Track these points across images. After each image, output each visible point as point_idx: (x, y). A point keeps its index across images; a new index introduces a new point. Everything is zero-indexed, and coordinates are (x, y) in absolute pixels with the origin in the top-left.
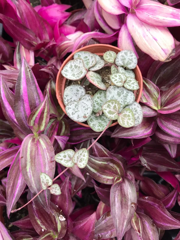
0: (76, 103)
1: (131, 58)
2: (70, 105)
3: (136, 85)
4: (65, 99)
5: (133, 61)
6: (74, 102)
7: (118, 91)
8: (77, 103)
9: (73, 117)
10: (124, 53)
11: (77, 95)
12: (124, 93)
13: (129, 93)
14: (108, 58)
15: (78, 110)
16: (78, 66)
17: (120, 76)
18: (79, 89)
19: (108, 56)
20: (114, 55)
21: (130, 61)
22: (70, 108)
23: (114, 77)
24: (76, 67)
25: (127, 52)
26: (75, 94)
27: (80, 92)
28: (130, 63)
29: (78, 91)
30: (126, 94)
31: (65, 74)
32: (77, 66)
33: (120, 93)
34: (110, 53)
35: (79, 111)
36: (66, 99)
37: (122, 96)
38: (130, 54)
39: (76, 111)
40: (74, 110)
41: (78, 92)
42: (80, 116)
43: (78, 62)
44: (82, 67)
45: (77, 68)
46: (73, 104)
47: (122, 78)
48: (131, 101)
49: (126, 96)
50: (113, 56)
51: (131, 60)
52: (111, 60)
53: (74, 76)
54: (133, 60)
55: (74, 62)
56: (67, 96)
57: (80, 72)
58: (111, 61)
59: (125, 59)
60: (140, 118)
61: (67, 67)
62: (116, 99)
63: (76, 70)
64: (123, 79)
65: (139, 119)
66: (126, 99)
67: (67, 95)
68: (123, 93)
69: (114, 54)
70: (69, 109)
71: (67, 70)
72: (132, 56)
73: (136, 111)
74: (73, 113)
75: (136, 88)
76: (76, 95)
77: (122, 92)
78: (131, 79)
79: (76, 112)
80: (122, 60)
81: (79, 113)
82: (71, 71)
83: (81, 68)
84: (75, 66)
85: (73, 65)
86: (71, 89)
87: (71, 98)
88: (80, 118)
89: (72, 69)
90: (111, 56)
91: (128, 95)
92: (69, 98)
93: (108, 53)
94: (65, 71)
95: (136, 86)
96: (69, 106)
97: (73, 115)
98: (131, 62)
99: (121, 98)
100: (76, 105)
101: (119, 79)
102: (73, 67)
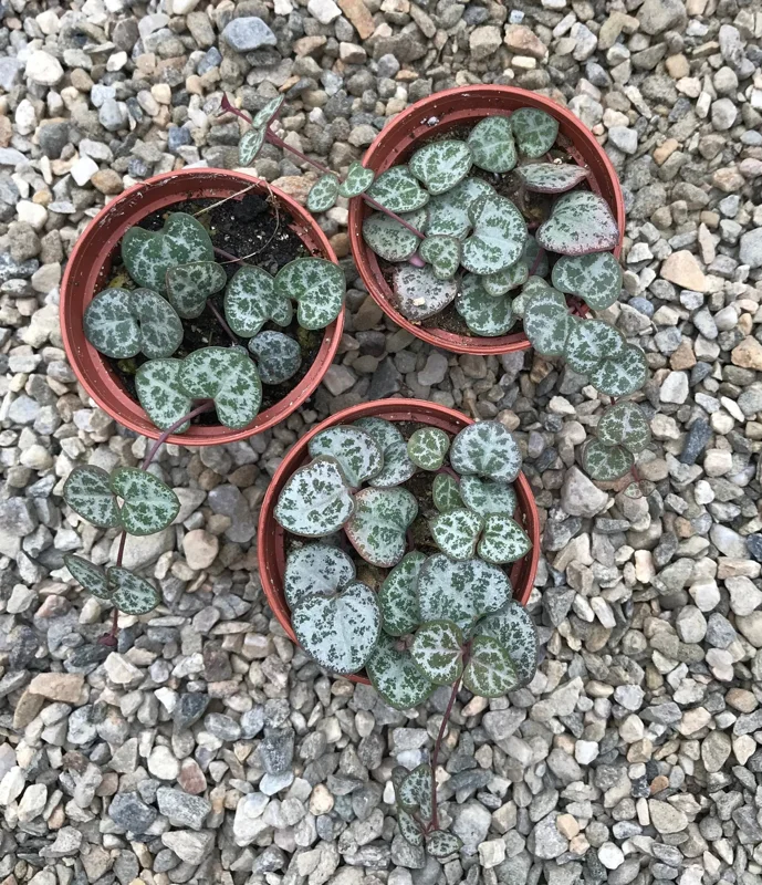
0: (326, 603)
1: (500, 448)
2: (308, 608)
3: (521, 539)
4: (290, 588)
5: (506, 459)
6: (320, 599)
7: (456, 572)
8: (331, 603)
9: (315, 652)
10: (476, 431)
11: (329, 576)
12: (476, 578)
13: (489, 576)
14: (424, 453)
15: (333, 629)
16: (327, 484)
17: (460, 520)
18: (333, 558)
19: (423, 446)
20: (441, 443)
21: (499, 459)
22: (308, 619)
23: (444, 527)
24: (319, 486)
25: (487, 431)
26: (321, 571)
27: (338, 568)
28: (500, 466)
29: (331, 563)
30: (480, 580)
31: (288, 519)
32: (323, 483)
33: (461, 577)
34: (428, 436)
35: (335, 632)
36: (295, 591)
37: (468, 587)
38: (497, 434)
39: (326, 630)
40: (318, 625)
41: (332, 567)
42: (338, 653)
43: (325, 470)
44: (338, 486)
45: (324, 489)
46: (316, 605)
47: (469, 527)
48: (497, 602)
49: (482, 588)
50: (439, 445)
51: (502, 454)
52: (433, 461)
53: (316, 520)
54: (508, 456)
55: (312, 472)
56: (294, 579)
57: (334, 505)
58: (433, 464)
59: (482, 452)
60: (530, 660)
61: (290, 490)
62: (449, 599)
63: (318, 496)
64: (472, 528)
65: (527, 666)
66: (483, 597)
67: (295, 575)
68: (471, 580)
69: (440, 438)
70: (302, 621)
71: (291, 502)
72: (503, 442)
73: (518, 635)
74: (314, 636)
75: (522, 548)
76: (325, 577)
77: (466, 573)
78: (501, 523)
79: (325, 634)
80: (472, 455)
81: (337, 640)
82: (306, 502)
83: (337, 491)
84: (316, 482)
85: (309, 480)
86: (308, 556)
87: (310, 587)
88: (337, 657)
89: (305, 496)
90: (432, 445)
91: (488, 583)
92: (301, 585)
93: (423, 436)
94: (285, 507)
95: (521, 543)
96: (305, 609)
97: (315, 643)
98: (501, 460)
99: (466, 596)
100: (327, 611)
101: (461, 530)
102: (311, 488)
